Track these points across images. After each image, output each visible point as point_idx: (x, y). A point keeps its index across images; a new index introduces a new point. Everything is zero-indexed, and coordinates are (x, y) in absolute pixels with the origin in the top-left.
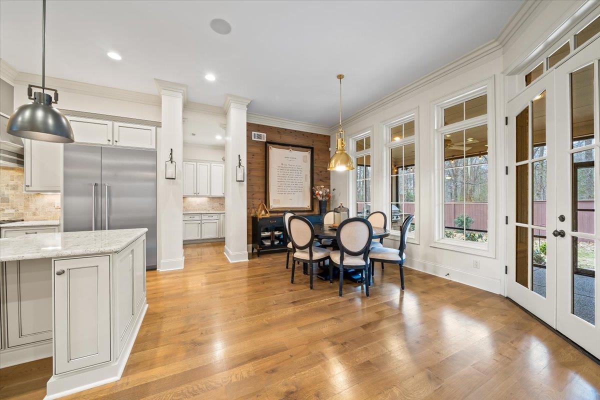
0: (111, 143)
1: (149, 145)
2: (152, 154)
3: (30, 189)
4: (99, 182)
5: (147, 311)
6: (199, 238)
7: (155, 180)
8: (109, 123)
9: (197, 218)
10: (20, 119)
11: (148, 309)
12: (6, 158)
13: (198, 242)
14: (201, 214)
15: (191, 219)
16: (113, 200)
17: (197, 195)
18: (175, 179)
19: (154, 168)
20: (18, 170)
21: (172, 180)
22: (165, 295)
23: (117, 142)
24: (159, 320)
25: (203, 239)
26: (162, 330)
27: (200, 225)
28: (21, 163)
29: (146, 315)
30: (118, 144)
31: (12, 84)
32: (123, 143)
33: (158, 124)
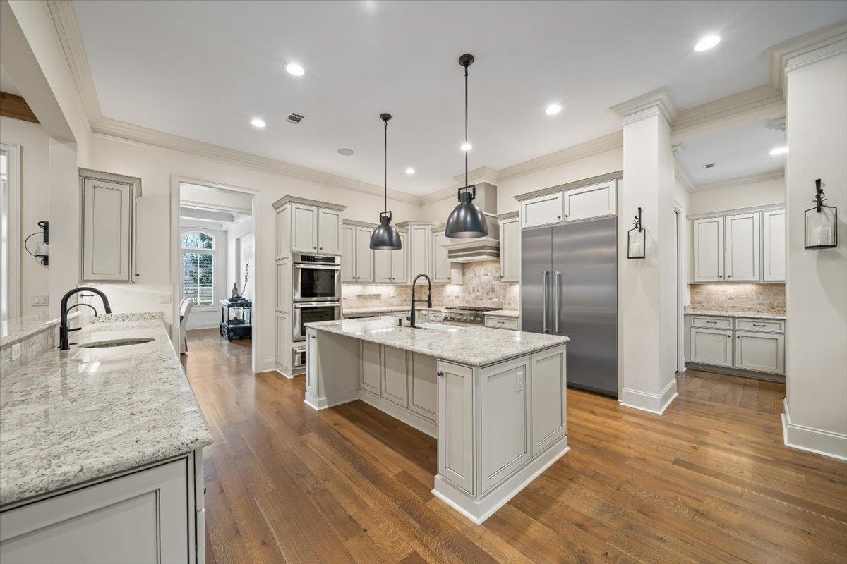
0: (561, 220)
1: (607, 211)
2: (611, 222)
3: (504, 279)
4: (550, 271)
5: (563, 457)
6: (729, 364)
7: (615, 259)
8: (559, 195)
9: (722, 324)
10: (451, 220)
11: (566, 455)
12: (489, 252)
13: (727, 372)
14: (734, 318)
15: (709, 325)
16: (564, 288)
17: (725, 280)
18: (644, 257)
19: (614, 241)
20: (497, 262)
21: (640, 260)
22: (600, 446)
23: (567, 216)
24: (565, 481)
25: (739, 370)
26: (558, 499)
27: (730, 340)
28: (498, 255)
29: (559, 462)
30: (569, 219)
31: (495, 185)
32: (576, 216)
33: (618, 176)
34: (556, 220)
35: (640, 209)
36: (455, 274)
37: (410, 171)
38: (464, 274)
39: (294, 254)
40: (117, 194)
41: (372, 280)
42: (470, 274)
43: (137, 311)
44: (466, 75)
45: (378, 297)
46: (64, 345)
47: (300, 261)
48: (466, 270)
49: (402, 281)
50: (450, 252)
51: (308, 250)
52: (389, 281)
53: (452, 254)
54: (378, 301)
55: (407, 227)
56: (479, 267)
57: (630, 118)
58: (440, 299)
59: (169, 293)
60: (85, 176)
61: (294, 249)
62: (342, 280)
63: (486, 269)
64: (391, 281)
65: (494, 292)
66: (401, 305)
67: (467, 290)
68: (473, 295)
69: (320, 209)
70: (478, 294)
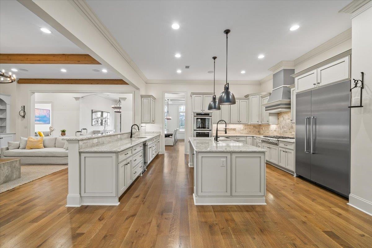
0: (316, 86)
2: (347, 83)
3: (292, 122)
8: (315, 71)
11: (261, 205)
18: (361, 106)
23: (319, 83)
28: (290, 108)
30: (320, 85)
33: (349, 53)
34: (313, 86)
35: (362, 73)
36: (272, 119)
37: (243, 72)
38: (278, 119)
39: (194, 113)
40: (147, 100)
41: (229, 122)
42: (281, 119)
43: (155, 131)
44: (227, 38)
45: (234, 130)
46: (131, 137)
47: (196, 115)
48: (280, 117)
49: (247, 122)
50: (266, 108)
51: (200, 111)
52: (238, 122)
53: (267, 109)
54: (234, 131)
55: (248, 97)
56: (285, 115)
57: (355, 13)
58: (268, 131)
59: (161, 126)
60: (142, 97)
61: (194, 111)
62: (213, 122)
63: (289, 116)
64: (239, 123)
65: (293, 128)
66: (248, 134)
67: (279, 127)
68: (282, 130)
69: (204, 95)
70: (285, 129)
